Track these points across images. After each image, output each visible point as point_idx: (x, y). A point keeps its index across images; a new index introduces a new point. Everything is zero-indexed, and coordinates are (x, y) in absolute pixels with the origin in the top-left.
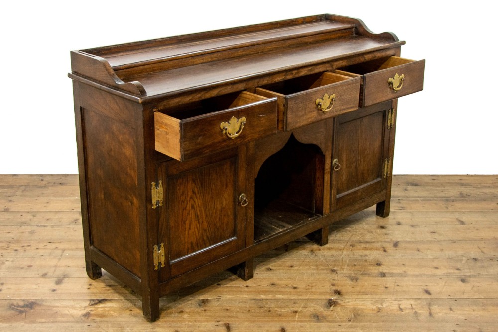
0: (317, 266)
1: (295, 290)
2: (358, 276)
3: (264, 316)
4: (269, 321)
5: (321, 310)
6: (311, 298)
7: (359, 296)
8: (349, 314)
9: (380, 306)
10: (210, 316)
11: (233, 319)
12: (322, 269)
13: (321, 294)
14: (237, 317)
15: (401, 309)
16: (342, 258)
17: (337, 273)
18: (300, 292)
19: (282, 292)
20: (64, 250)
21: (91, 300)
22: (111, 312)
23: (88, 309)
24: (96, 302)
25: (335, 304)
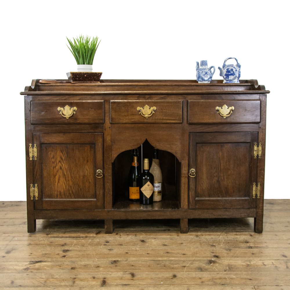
0: (200, 243)
1: (184, 255)
2: (231, 248)
3: (161, 269)
4: (164, 272)
5: (203, 265)
6: (196, 259)
7: (232, 258)
8: (225, 268)
9: (249, 263)
10: (119, 269)
11: (137, 271)
12: (204, 245)
13: (203, 257)
14: (140, 270)
15: (265, 265)
16: (219, 239)
17: (215, 247)
18: (188, 256)
19: (174, 256)
20: (14, 237)
21: (30, 261)
22: (45, 267)
23: (28, 266)
24: (35, 262)
25: (214, 262)
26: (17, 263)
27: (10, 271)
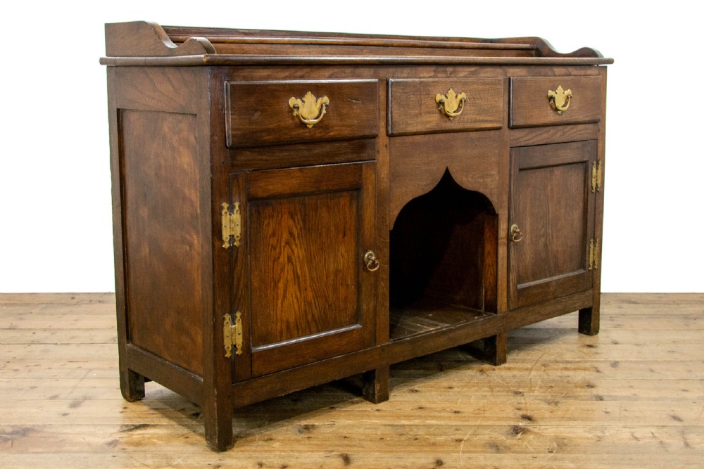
0: (490, 387)
1: (457, 415)
2: (557, 399)
3: (408, 446)
4: (416, 452)
5: (502, 438)
6: (484, 424)
7: (563, 423)
8: (548, 444)
9: (600, 434)
10: (316, 445)
11: (355, 449)
12: (498, 391)
13: (499, 419)
14: (362, 447)
15: (636, 439)
16: (531, 379)
17: (523, 396)
18: (464, 417)
19: (435, 417)
20: (90, 370)
21: (123, 426)
22: (154, 440)
23: (117, 437)
24: (132, 427)
25: (524, 431)
26: (92, 429)
27: (75, 449)
